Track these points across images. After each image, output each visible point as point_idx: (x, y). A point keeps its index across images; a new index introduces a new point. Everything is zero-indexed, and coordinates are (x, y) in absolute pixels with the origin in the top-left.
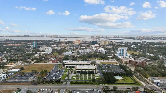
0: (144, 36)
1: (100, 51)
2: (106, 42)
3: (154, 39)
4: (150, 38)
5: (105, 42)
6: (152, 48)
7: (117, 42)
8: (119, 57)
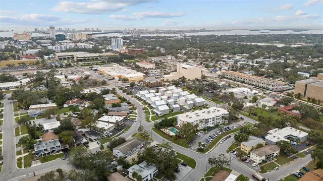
0: (135, 29)
1: (83, 47)
2: (83, 36)
3: (150, 33)
4: (144, 32)
5: (81, 36)
6: (148, 42)
7: (98, 37)
8: (115, 50)
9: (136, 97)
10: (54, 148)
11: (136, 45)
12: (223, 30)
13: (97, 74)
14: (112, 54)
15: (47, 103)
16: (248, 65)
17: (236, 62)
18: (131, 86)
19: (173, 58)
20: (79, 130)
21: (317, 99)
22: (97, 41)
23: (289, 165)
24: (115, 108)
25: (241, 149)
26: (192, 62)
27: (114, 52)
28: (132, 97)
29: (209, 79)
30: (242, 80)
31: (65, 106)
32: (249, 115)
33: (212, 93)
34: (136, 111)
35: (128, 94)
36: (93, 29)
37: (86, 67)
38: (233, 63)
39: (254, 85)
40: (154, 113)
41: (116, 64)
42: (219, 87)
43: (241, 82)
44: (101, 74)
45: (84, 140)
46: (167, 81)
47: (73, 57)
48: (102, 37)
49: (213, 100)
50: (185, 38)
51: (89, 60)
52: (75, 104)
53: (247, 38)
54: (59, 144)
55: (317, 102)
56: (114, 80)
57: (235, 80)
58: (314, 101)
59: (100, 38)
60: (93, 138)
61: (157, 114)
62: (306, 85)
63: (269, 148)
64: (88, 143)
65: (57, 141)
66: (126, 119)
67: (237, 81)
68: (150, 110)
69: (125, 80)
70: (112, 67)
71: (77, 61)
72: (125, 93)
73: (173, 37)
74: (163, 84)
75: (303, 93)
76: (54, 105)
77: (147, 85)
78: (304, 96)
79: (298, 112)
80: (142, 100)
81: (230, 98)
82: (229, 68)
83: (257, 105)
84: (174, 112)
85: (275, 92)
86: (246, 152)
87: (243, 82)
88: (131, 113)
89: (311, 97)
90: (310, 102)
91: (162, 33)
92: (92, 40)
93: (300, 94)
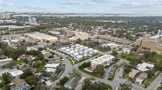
1: (10, 22)
2: (7, 16)
3: (46, 15)
4: (42, 14)
7: (16, 17)
8: (31, 24)
9: (59, 51)
10: (25, 88)
11: (41, 21)
12: (82, 14)
13: (28, 38)
14: (30, 26)
15: (5, 58)
16: (106, 32)
17: (100, 30)
18: (53, 45)
19: (67, 29)
20: (36, 74)
21: (146, 47)
22: (16, 19)
23: (155, 82)
24: (51, 59)
25: (129, 76)
26: (78, 30)
27: (31, 25)
28: (57, 51)
29: (92, 39)
30: (108, 39)
31: (18, 59)
32: (122, 57)
33: (98, 46)
34: (63, 59)
35: (53, 49)
36: (10, 12)
37: (19, 34)
38: (98, 31)
39: (115, 42)
40: (74, 60)
41: (37, 32)
42: (100, 43)
43: (108, 40)
44: (31, 38)
45: (43, 81)
46: (72, 41)
47: (7, 28)
48: (19, 17)
49: (100, 51)
50: (66, 18)
51: (19, 30)
52: (24, 58)
53: (96, 18)
54: (28, 85)
55: (147, 49)
56: (40, 42)
57: (105, 39)
58: (145, 48)
59: (17, 17)
60: (47, 78)
61: (76, 60)
62: (141, 41)
63: (143, 75)
64: (45, 82)
65: (26, 83)
66: (60, 65)
67: (106, 40)
68: (71, 58)
69: (48, 42)
70: (36, 34)
71: (11, 31)
72: (52, 49)
73: (60, 17)
74: (70, 43)
75: (139, 45)
76: (11, 59)
77: (62, 44)
78: (140, 46)
79: (143, 54)
80: (63, 53)
81: (108, 49)
82: (98, 33)
83: (123, 52)
84: (85, 58)
85: (126, 45)
86: (132, 77)
87: (109, 40)
88: (61, 61)
89: (143, 47)
90: (143, 49)
91: (52, 15)
92: (13, 18)
93: (138, 45)
